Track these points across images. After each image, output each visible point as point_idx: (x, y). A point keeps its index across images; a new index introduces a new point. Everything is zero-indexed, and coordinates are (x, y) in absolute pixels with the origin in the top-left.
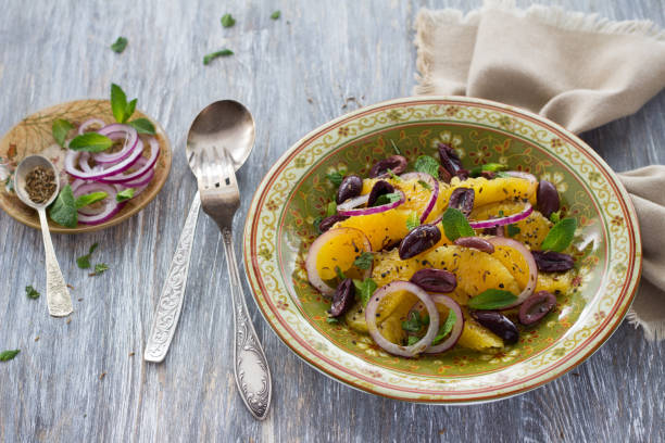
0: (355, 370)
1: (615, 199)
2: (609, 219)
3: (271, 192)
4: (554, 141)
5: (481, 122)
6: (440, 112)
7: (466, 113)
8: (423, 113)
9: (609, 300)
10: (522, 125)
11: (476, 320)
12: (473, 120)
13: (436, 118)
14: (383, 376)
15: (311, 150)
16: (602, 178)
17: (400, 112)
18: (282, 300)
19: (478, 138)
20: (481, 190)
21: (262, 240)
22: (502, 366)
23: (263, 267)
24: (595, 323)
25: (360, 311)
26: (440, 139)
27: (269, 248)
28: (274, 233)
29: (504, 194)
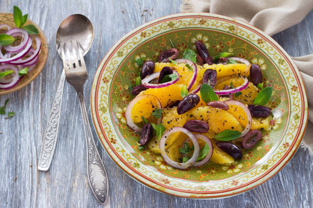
0: (155, 179)
1: (293, 76)
2: (290, 87)
3: (105, 72)
4: (259, 40)
5: (219, 28)
6: (196, 23)
7: (211, 23)
8: (186, 23)
9: (291, 136)
10: (241, 31)
11: (219, 147)
12: (214, 27)
13: (194, 26)
14: (171, 183)
15: (126, 46)
16: (286, 62)
17: (174, 22)
18: (114, 137)
19: (217, 37)
20: (220, 70)
21: (101, 101)
22: (234, 174)
23: (102, 118)
24: (284, 149)
25: (156, 142)
26: (197, 38)
27: (105, 106)
28: (107, 96)
29: (233, 72)
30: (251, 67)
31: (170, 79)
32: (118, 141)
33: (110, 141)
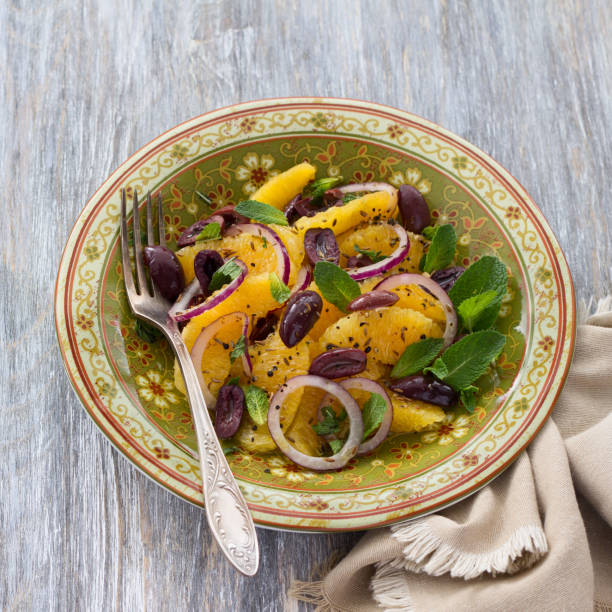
0: (291, 508)
1: (497, 186)
2: (502, 214)
3: (75, 304)
4: (390, 129)
5: (290, 129)
6: (234, 131)
7: (267, 123)
8: (213, 138)
9: (548, 320)
10: (343, 119)
11: (400, 394)
12: (279, 130)
13: (232, 141)
14: (331, 505)
15: (98, 231)
16: (471, 162)
17: (185, 145)
18: (159, 445)
19: (292, 151)
20: (335, 223)
21: (95, 373)
22: (459, 445)
23: (114, 409)
24: (546, 354)
25: (255, 428)
26: (246, 166)
27: (108, 380)
28: (103, 358)
29: (361, 218)
30: (399, 194)
31: (228, 280)
32: (173, 450)
33: (154, 455)
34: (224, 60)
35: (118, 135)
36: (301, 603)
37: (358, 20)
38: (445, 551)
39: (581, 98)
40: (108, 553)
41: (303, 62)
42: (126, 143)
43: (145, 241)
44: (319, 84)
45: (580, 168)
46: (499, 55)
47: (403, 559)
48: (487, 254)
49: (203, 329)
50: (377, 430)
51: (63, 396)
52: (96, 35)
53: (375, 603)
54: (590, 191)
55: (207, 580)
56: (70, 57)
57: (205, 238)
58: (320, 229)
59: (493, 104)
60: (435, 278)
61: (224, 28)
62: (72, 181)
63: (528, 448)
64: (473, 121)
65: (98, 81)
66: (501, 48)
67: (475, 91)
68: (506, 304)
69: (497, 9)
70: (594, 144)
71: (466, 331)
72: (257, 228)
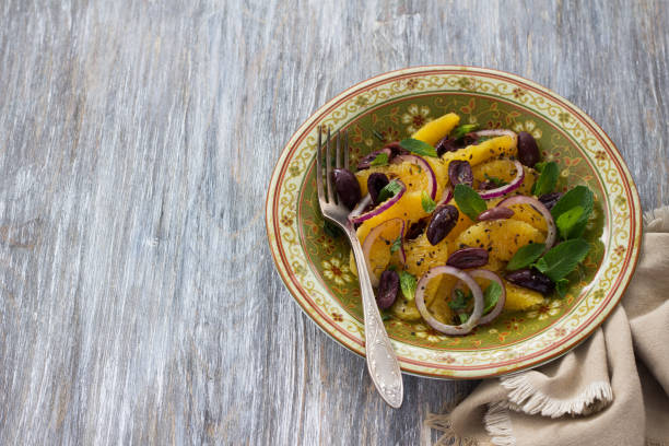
0: (429, 361)
1: (591, 136)
2: (592, 156)
3: (280, 208)
4: (515, 91)
5: (442, 88)
6: (402, 88)
7: (426, 83)
8: (386, 92)
9: (622, 234)
10: (481, 83)
11: (512, 283)
12: (434, 88)
13: (400, 95)
14: (457, 359)
15: (300, 156)
16: (572, 117)
17: (367, 96)
18: (335, 311)
19: (443, 104)
20: (471, 157)
21: (292, 258)
22: (553, 320)
23: (304, 285)
24: (619, 258)
25: (406, 302)
26: (409, 114)
27: (302, 263)
28: (299, 247)
29: (491, 154)
30: (519, 138)
31: (391, 195)
32: (346, 315)
33: (332, 318)
34: (398, 37)
35: (319, 87)
36: (433, 430)
37: (497, 11)
38: (538, 396)
39: (655, 75)
40: (296, 388)
41: (455, 41)
42: (324, 94)
43: (334, 164)
44: (466, 57)
45: (652, 125)
46: (597, 41)
47: (508, 401)
48: (580, 184)
49: (372, 230)
50: (494, 308)
51: (270, 273)
52: (307, 15)
53: (486, 432)
54: (658, 143)
55: (366, 410)
56: (287, 30)
57: (377, 164)
58: (460, 161)
59: (591, 77)
60: (542, 200)
61: (400, 14)
62: (284, 119)
63: (603, 325)
64: (576, 88)
65: (306, 48)
66: (599, 35)
67: (578, 66)
68: (593, 221)
69: (598, 8)
70: (663, 108)
71: (563, 239)
72: (414, 158)
